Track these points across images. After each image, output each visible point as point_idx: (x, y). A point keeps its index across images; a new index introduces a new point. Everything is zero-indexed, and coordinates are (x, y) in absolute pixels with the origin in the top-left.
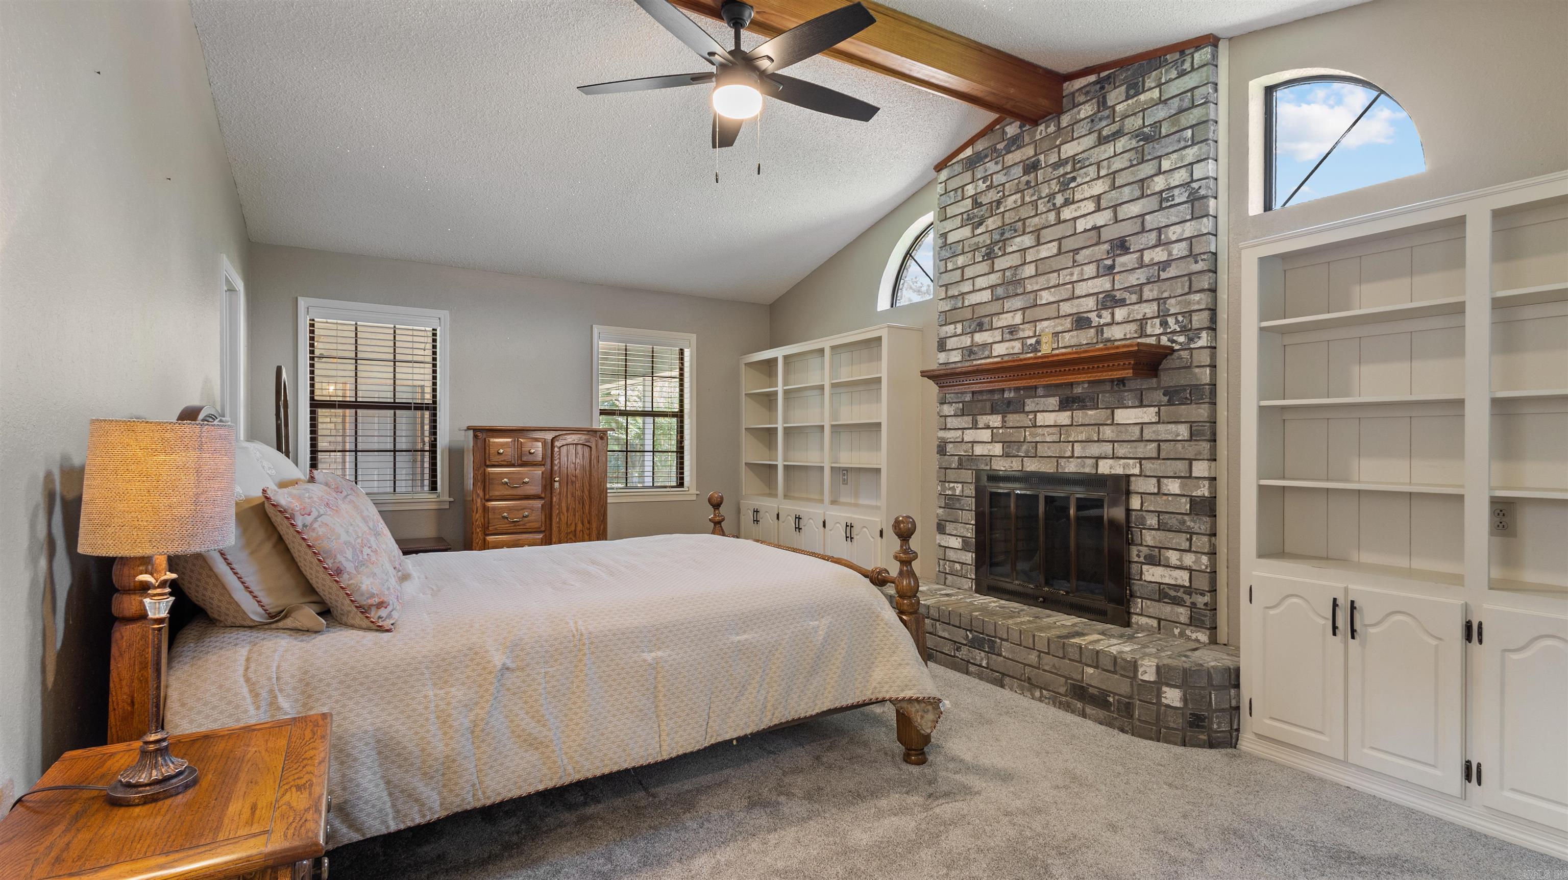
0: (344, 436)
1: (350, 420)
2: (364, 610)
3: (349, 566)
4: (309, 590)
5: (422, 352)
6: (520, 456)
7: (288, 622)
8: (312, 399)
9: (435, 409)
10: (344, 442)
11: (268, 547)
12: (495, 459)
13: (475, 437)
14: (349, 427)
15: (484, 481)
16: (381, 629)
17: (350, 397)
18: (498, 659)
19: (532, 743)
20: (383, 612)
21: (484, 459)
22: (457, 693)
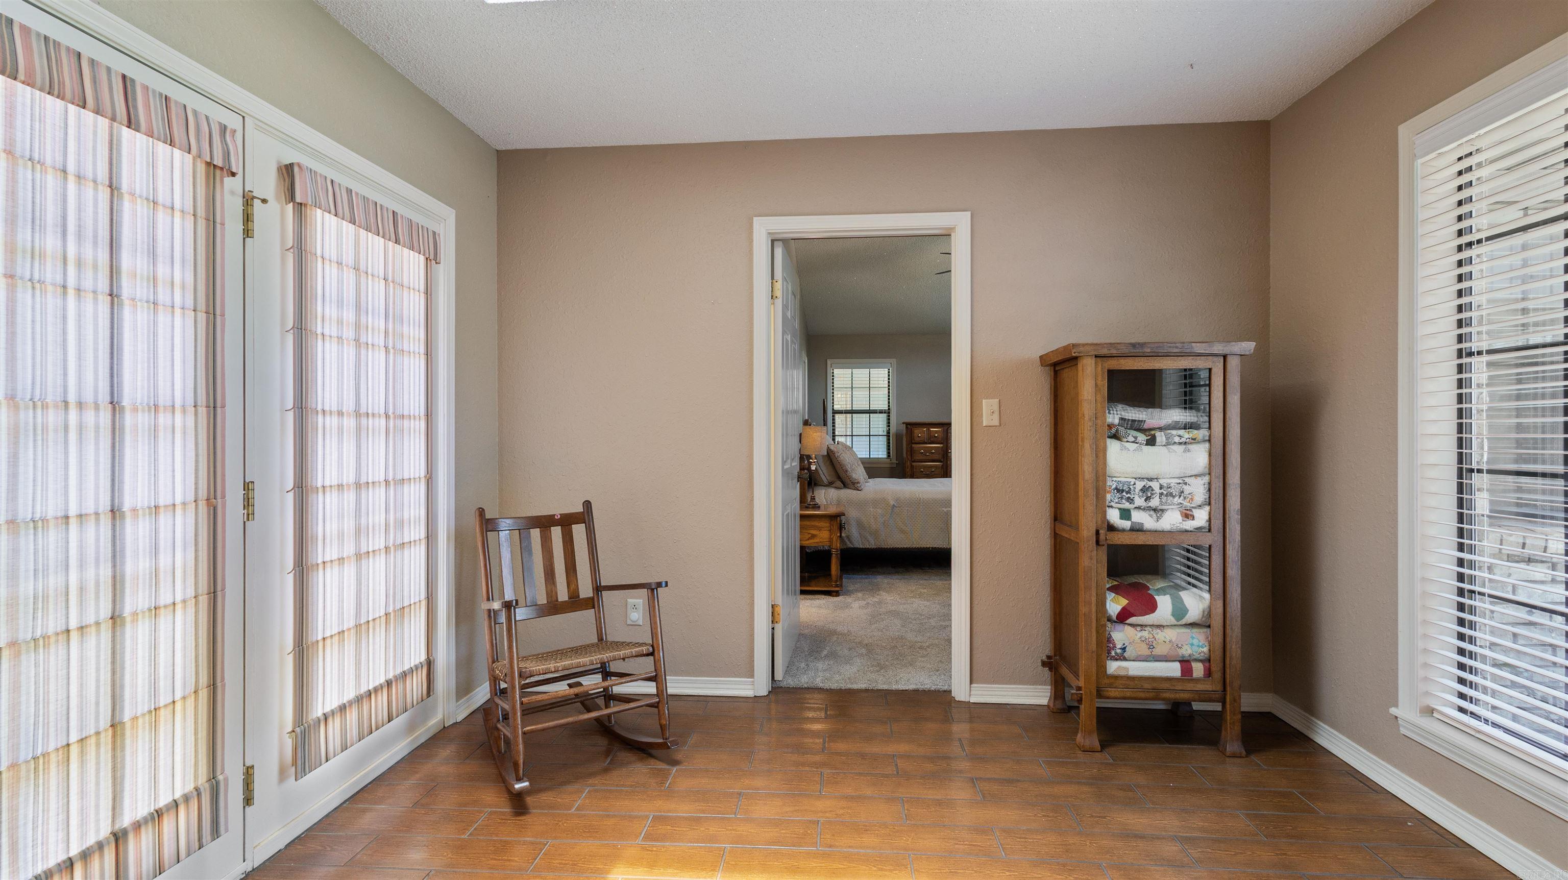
0: (846, 428)
1: (849, 419)
2: (854, 483)
3: (849, 470)
4: (839, 478)
5: (882, 382)
6: (930, 438)
7: (834, 485)
8: (833, 409)
9: (889, 413)
10: (846, 431)
11: (828, 462)
12: (917, 440)
13: (907, 427)
14: (849, 423)
15: (911, 451)
16: (858, 490)
17: (849, 408)
18: (892, 503)
19: (902, 531)
20: (859, 485)
21: (911, 441)
22: (880, 511)
